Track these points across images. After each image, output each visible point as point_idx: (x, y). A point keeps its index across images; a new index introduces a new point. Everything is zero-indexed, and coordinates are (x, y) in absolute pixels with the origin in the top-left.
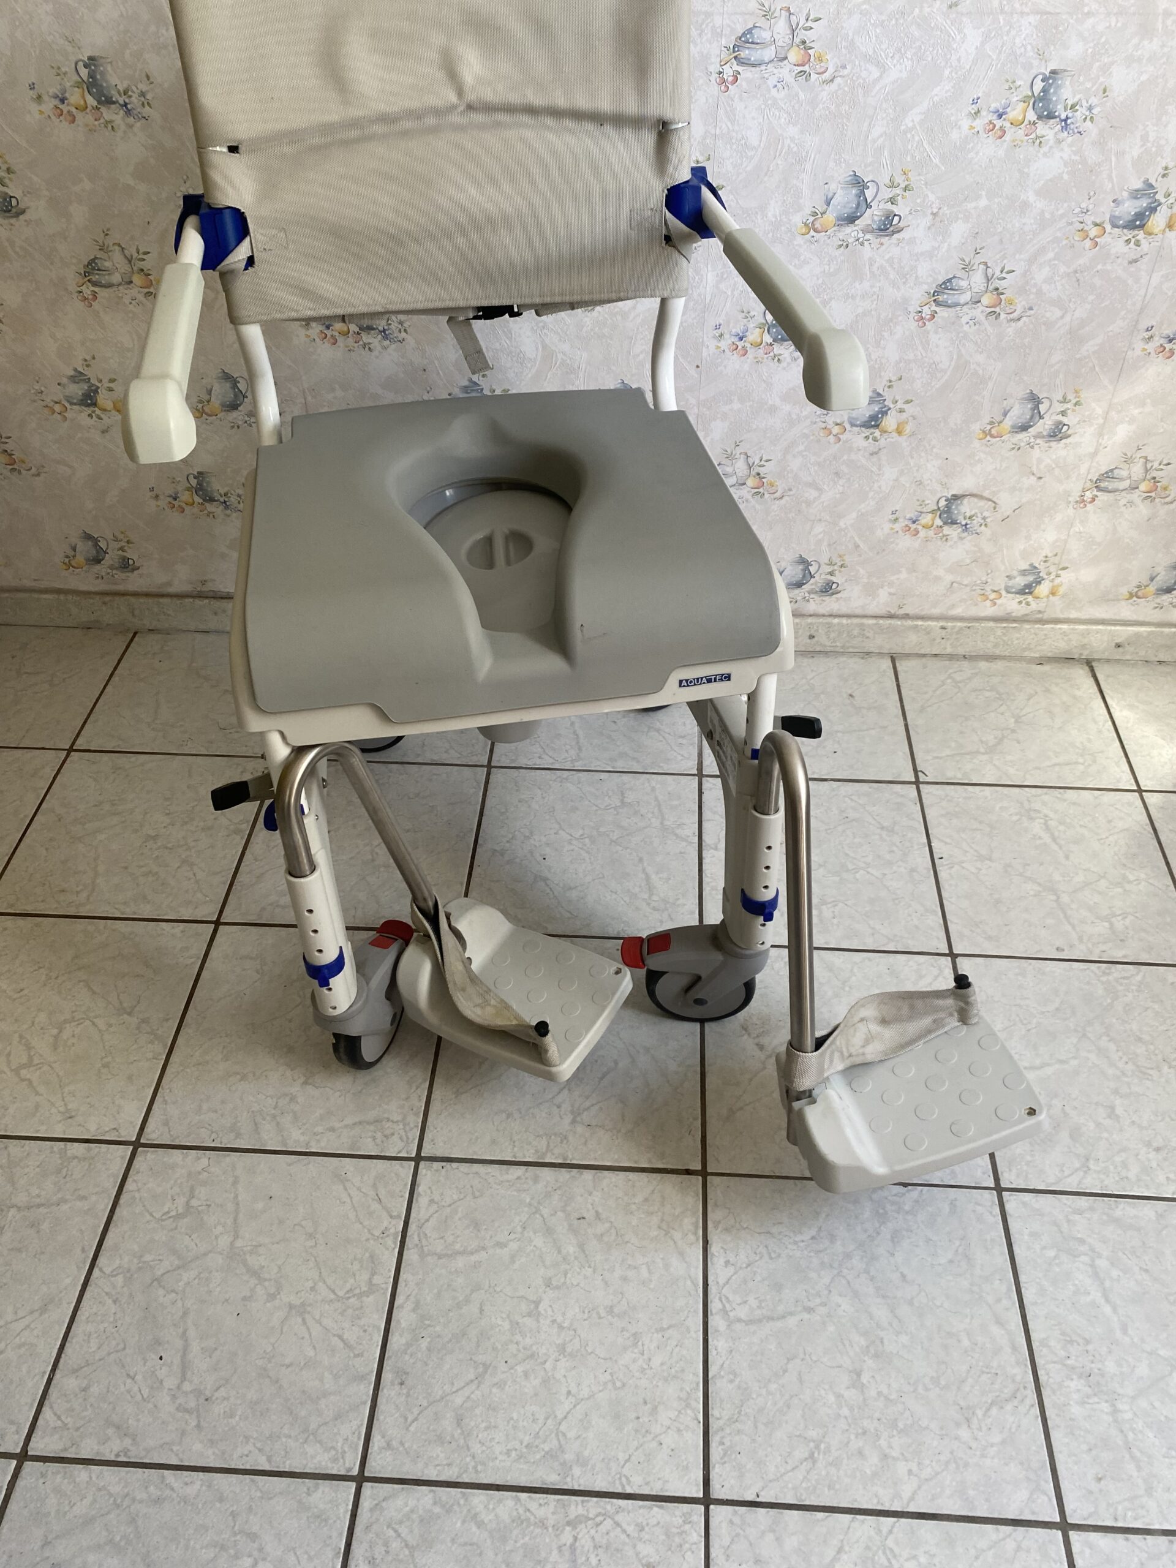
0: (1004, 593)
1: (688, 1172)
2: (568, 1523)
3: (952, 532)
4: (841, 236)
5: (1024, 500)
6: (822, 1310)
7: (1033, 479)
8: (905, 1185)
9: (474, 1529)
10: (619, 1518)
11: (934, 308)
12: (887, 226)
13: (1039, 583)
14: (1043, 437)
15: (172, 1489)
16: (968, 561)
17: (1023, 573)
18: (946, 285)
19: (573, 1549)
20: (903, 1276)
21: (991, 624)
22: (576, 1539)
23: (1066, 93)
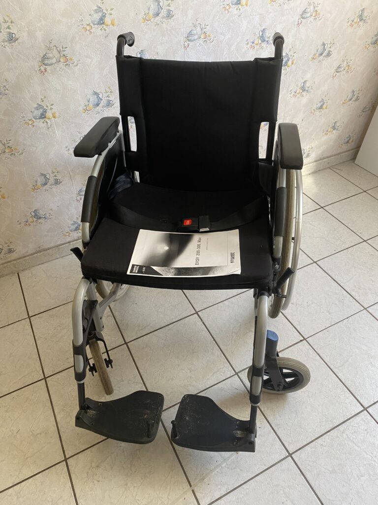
1: (301, 341)
2: (343, 433)
6: (354, 355)
8: (347, 318)
9: (325, 448)
10: (351, 425)
15: (248, 489)
19: (348, 438)
20: (363, 338)
22: (347, 435)
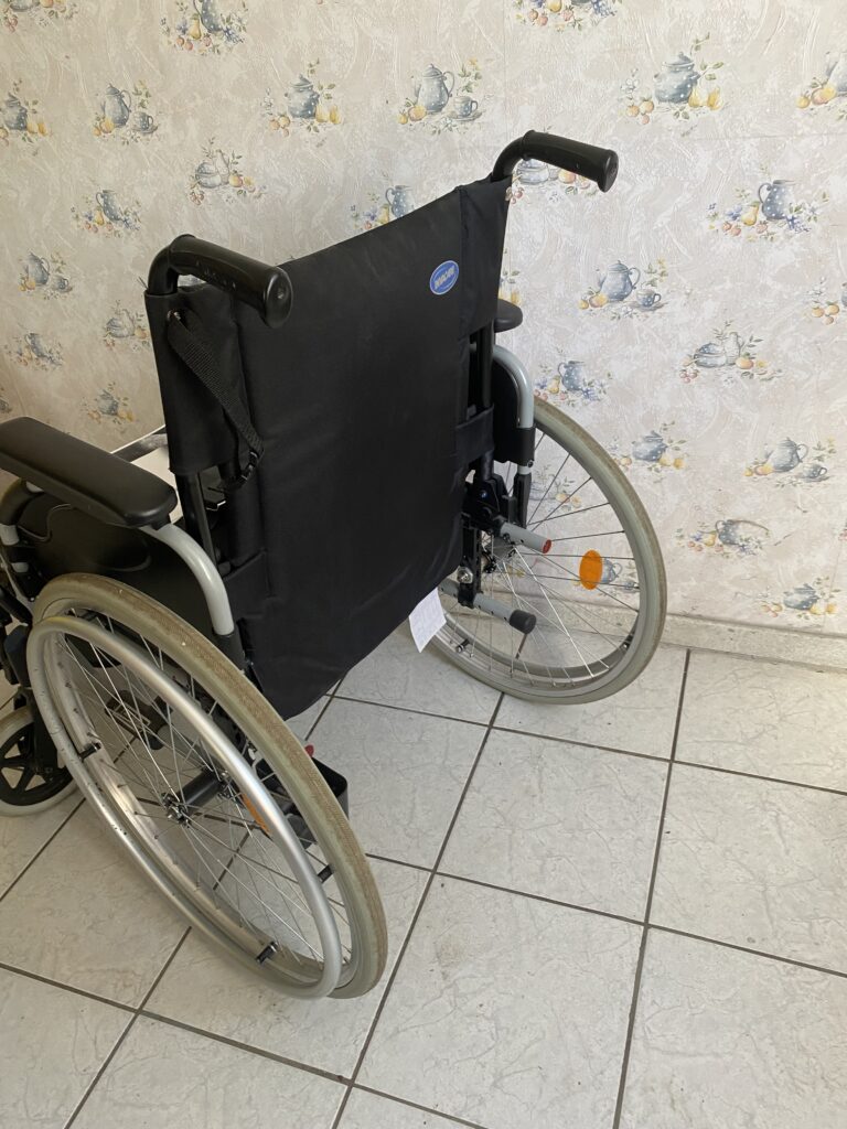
0: (783, 606)
3: (732, 551)
4: (613, 310)
5: (794, 530)
7: (799, 512)
11: (696, 367)
12: (650, 303)
13: (815, 601)
14: (804, 477)
16: (748, 576)
17: (799, 591)
18: (704, 350)
21: (774, 632)
23: (790, 199)
